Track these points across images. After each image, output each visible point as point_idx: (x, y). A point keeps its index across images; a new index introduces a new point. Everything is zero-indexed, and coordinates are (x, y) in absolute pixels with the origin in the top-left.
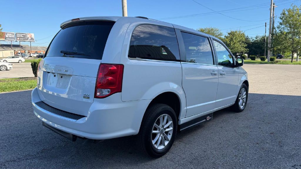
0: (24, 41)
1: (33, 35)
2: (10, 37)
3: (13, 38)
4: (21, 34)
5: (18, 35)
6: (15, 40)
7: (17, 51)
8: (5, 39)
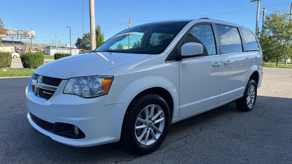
0: (25, 38)
1: (34, 33)
2: (12, 33)
3: (14, 35)
4: (22, 31)
5: (20, 32)
6: (16, 37)
7: (18, 48)
8: (7, 36)
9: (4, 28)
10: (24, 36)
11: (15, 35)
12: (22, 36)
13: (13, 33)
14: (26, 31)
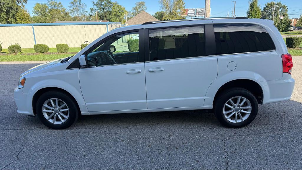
4: (200, 9)
5: (198, 11)
6: (195, 16)
9: (185, 8)
10: (201, 14)
11: (194, 14)
12: (199, 14)
13: (192, 13)
14: (203, 9)
